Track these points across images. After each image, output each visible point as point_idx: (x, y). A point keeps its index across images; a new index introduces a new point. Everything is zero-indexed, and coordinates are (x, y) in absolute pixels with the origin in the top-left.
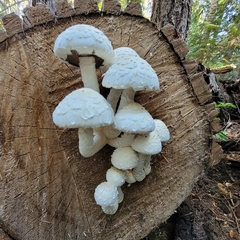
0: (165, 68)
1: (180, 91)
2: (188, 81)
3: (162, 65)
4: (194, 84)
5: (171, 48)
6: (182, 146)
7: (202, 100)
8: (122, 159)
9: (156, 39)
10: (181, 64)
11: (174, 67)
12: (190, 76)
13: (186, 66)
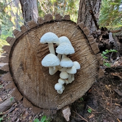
0: (80, 41)
1: (86, 49)
2: (90, 45)
3: (79, 39)
4: (92, 46)
5: (83, 32)
6: (87, 70)
7: (95, 52)
8: (63, 75)
9: (76, 29)
10: (87, 39)
11: (84, 40)
12: (90, 43)
13: (89, 39)
